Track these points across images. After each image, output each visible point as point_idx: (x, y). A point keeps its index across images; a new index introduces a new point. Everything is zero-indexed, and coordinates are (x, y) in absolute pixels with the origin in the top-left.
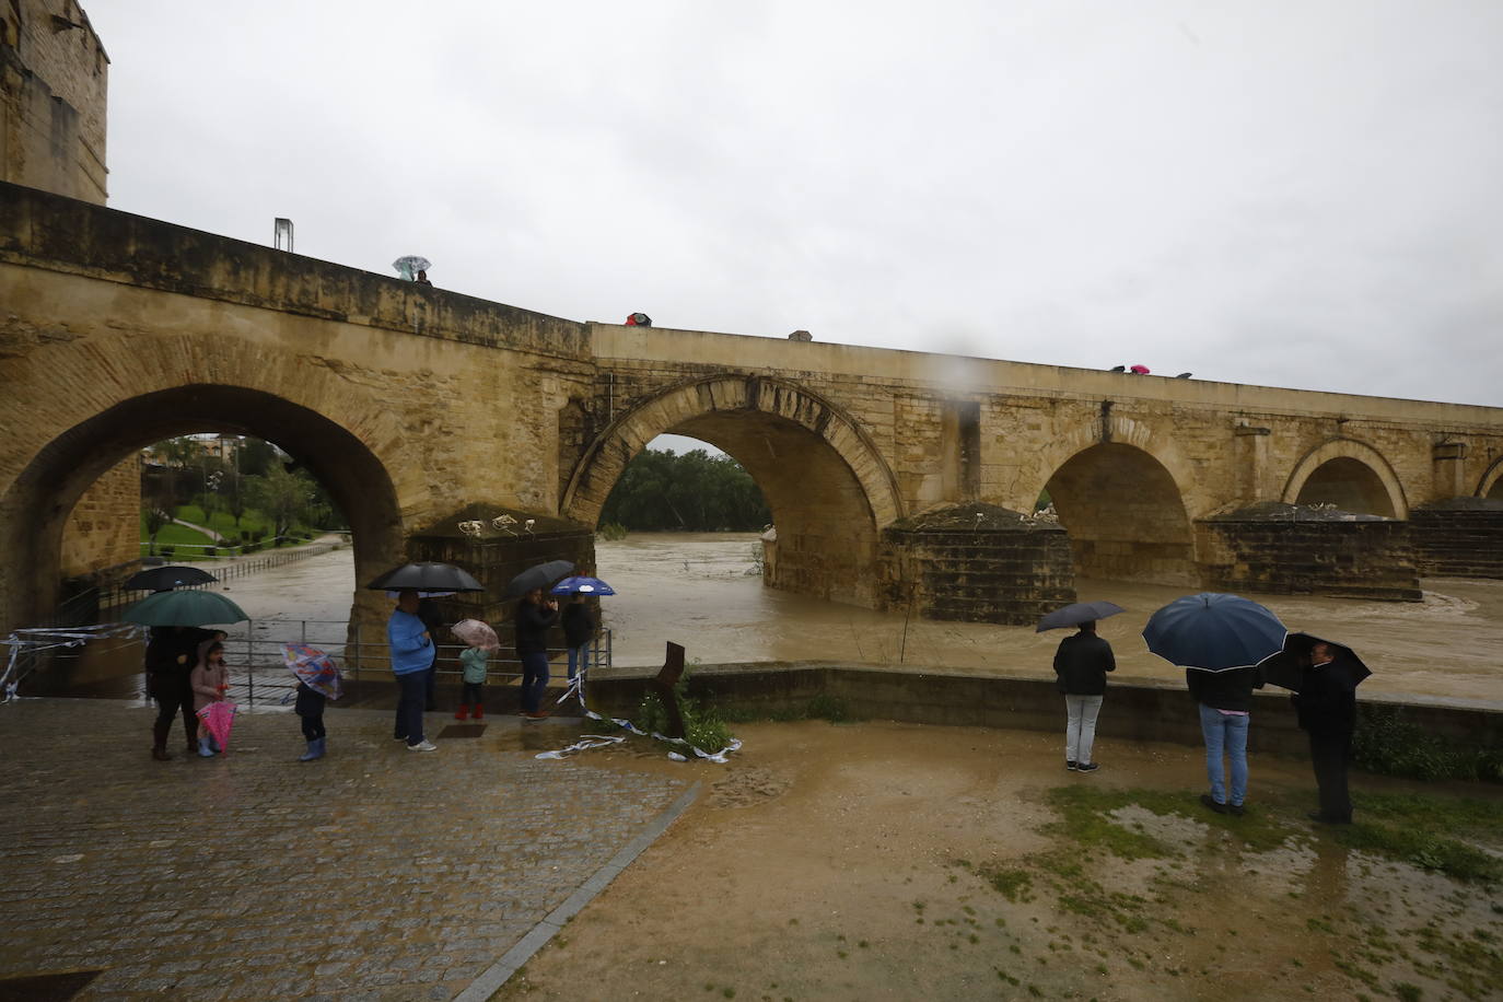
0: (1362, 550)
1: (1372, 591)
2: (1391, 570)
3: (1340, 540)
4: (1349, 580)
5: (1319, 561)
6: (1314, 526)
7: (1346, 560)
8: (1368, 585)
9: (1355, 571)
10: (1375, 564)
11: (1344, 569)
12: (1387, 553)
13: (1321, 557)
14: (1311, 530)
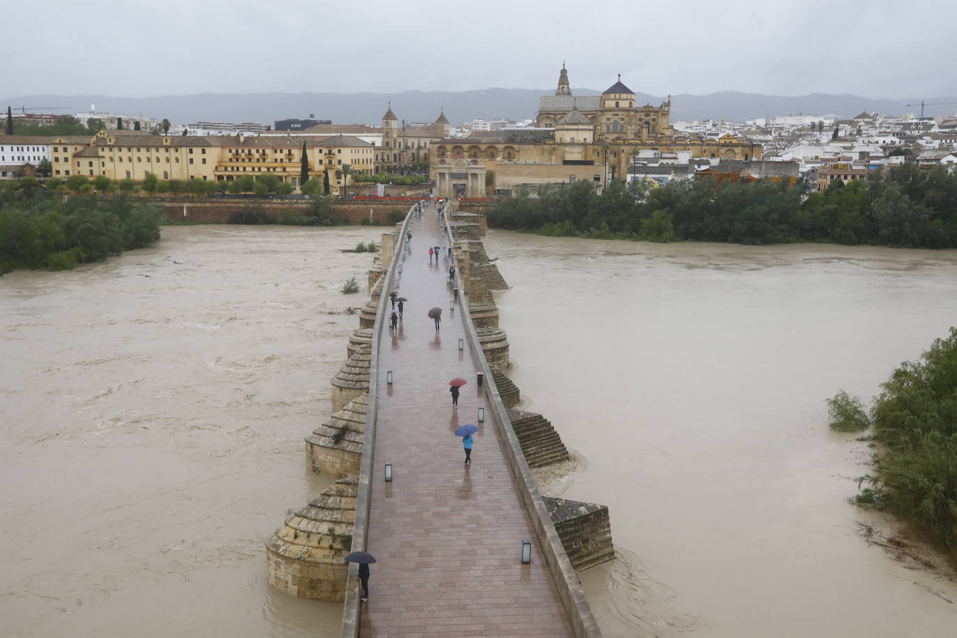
0: (592, 532)
1: (597, 559)
2: (603, 542)
3: (583, 529)
4: (588, 555)
5: (574, 547)
6: (571, 522)
7: (586, 541)
8: (595, 556)
9: (590, 547)
10: (598, 540)
11: (586, 548)
12: (602, 531)
13: (576, 544)
14: (570, 526)
